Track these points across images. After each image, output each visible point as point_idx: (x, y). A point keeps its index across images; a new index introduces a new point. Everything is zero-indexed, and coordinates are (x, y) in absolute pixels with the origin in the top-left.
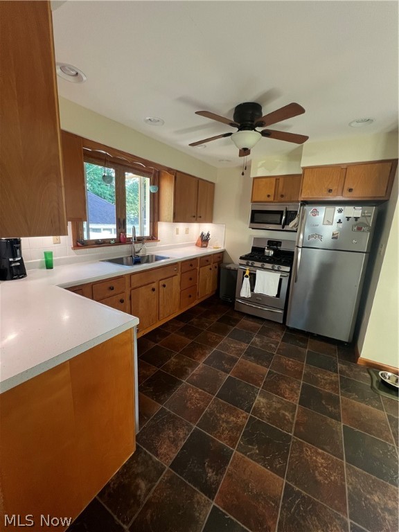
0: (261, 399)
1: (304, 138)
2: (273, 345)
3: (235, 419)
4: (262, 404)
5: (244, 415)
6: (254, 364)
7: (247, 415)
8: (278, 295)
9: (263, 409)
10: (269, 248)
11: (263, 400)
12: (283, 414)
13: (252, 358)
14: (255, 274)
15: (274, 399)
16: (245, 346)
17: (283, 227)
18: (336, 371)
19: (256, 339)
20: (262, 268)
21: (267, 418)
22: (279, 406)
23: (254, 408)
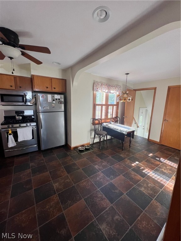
0: (56, 184)
1: (41, 63)
2: (42, 161)
3: (53, 202)
4: (57, 186)
5: (55, 196)
6: (41, 175)
7: (56, 195)
8: (33, 138)
9: (59, 187)
10: (18, 116)
11: (57, 184)
12: (67, 182)
13: (38, 173)
14: (17, 131)
15: (60, 180)
16: (29, 171)
17: (25, 104)
18: (69, 156)
19: (31, 164)
20: (20, 127)
21: (64, 188)
22: (63, 181)
23: (56, 190)
